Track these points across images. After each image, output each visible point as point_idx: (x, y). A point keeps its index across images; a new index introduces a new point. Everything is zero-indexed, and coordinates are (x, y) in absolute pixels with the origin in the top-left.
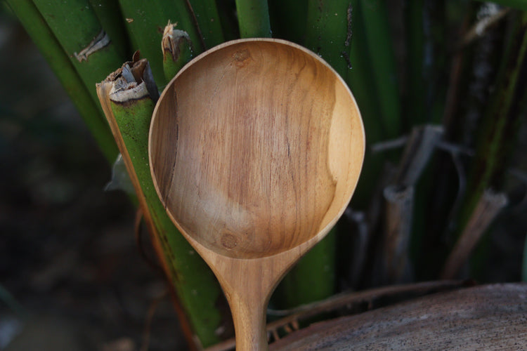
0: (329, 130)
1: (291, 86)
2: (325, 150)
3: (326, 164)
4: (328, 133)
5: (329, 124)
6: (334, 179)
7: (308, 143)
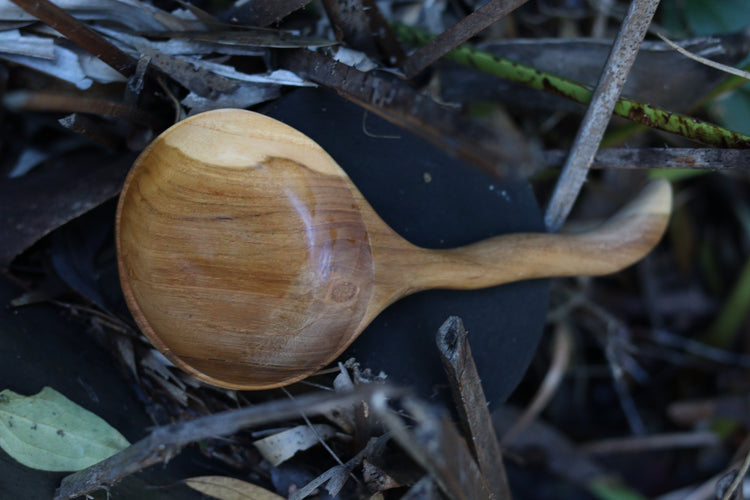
0: (204, 164)
1: (152, 210)
2: (225, 172)
3: (243, 171)
4: (207, 165)
5: (197, 162)
6: (262, 160)
7: (217, 194)
